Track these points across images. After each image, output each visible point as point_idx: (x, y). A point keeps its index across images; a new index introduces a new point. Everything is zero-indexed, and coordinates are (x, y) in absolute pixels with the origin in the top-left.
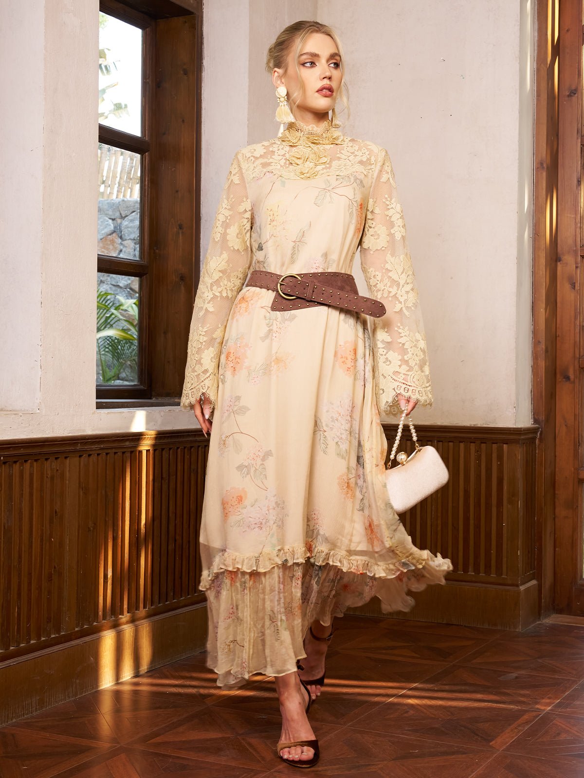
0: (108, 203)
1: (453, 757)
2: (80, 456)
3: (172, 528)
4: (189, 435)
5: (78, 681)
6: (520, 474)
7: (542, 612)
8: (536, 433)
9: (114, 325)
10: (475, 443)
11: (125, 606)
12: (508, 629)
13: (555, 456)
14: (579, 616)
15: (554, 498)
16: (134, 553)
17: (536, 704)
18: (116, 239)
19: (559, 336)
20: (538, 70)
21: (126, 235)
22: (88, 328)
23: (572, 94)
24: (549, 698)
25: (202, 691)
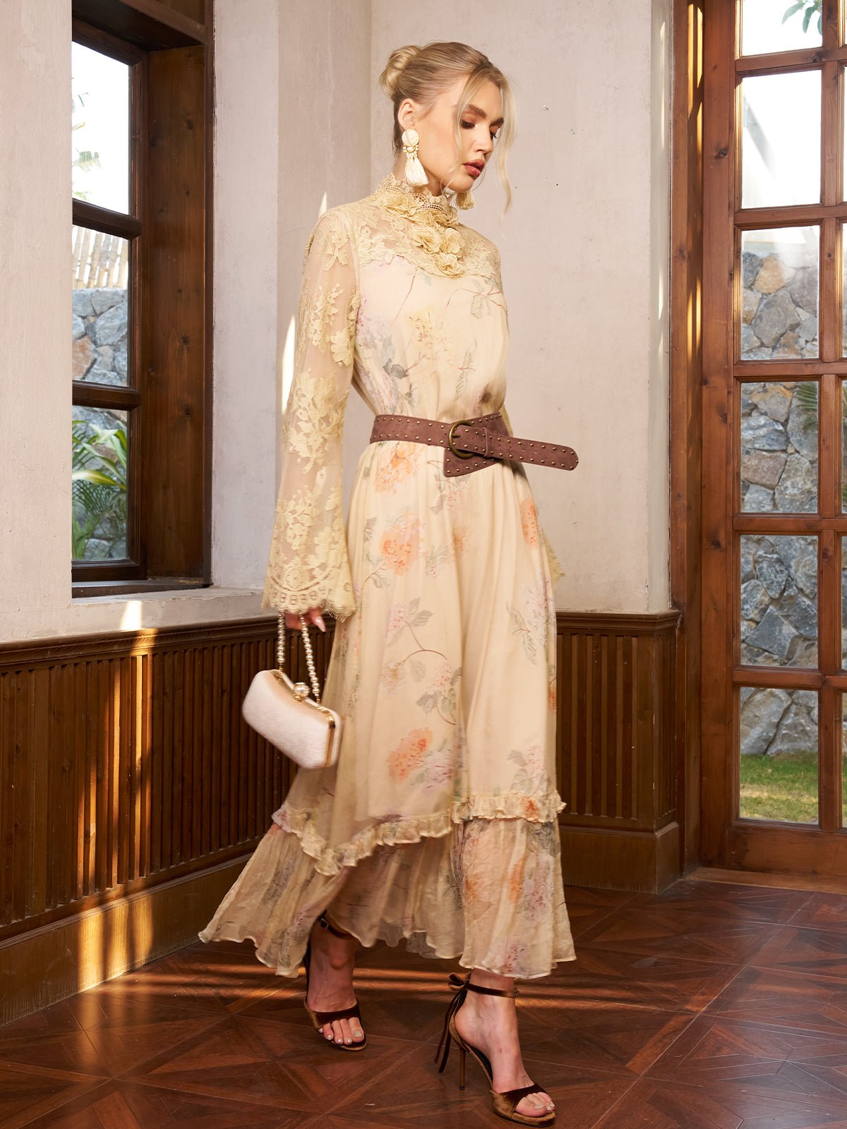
0: (76, 295)
1: (576, 1086)
2: (51, 668)
3: (178, 761)
4: (201, 633)
5: (49, 983)
6: (654, 677)
7: (685, 865)
8: (676, 620)
9: (86, 465)
10: (592, 635)
11: (115, 874)
12: (640, 891)
13: (701, 651)
14: (735, 870)
15: (700, 708)
16: (127, 799)
17: (686, 1004)
18: (89, 344)
19: (705, 487)
20: (676, 122)
21: (102, 338)
22: (60, 488)
23: (721, 155)
24: (703, 994)
25: (223, 992)
